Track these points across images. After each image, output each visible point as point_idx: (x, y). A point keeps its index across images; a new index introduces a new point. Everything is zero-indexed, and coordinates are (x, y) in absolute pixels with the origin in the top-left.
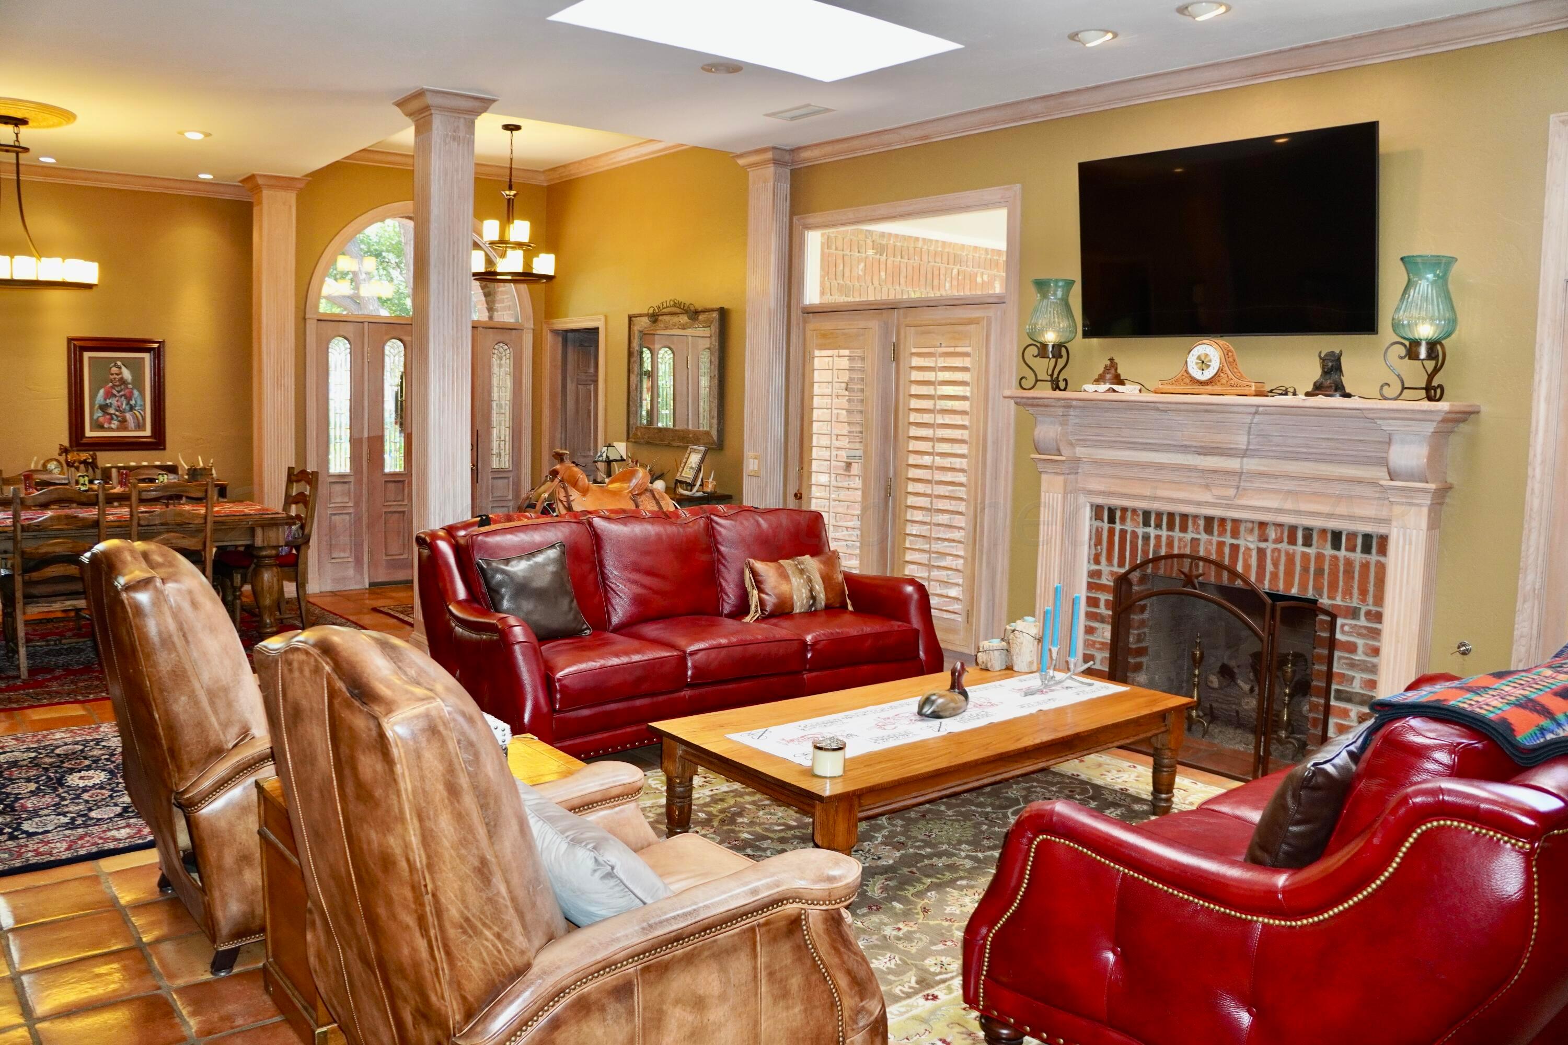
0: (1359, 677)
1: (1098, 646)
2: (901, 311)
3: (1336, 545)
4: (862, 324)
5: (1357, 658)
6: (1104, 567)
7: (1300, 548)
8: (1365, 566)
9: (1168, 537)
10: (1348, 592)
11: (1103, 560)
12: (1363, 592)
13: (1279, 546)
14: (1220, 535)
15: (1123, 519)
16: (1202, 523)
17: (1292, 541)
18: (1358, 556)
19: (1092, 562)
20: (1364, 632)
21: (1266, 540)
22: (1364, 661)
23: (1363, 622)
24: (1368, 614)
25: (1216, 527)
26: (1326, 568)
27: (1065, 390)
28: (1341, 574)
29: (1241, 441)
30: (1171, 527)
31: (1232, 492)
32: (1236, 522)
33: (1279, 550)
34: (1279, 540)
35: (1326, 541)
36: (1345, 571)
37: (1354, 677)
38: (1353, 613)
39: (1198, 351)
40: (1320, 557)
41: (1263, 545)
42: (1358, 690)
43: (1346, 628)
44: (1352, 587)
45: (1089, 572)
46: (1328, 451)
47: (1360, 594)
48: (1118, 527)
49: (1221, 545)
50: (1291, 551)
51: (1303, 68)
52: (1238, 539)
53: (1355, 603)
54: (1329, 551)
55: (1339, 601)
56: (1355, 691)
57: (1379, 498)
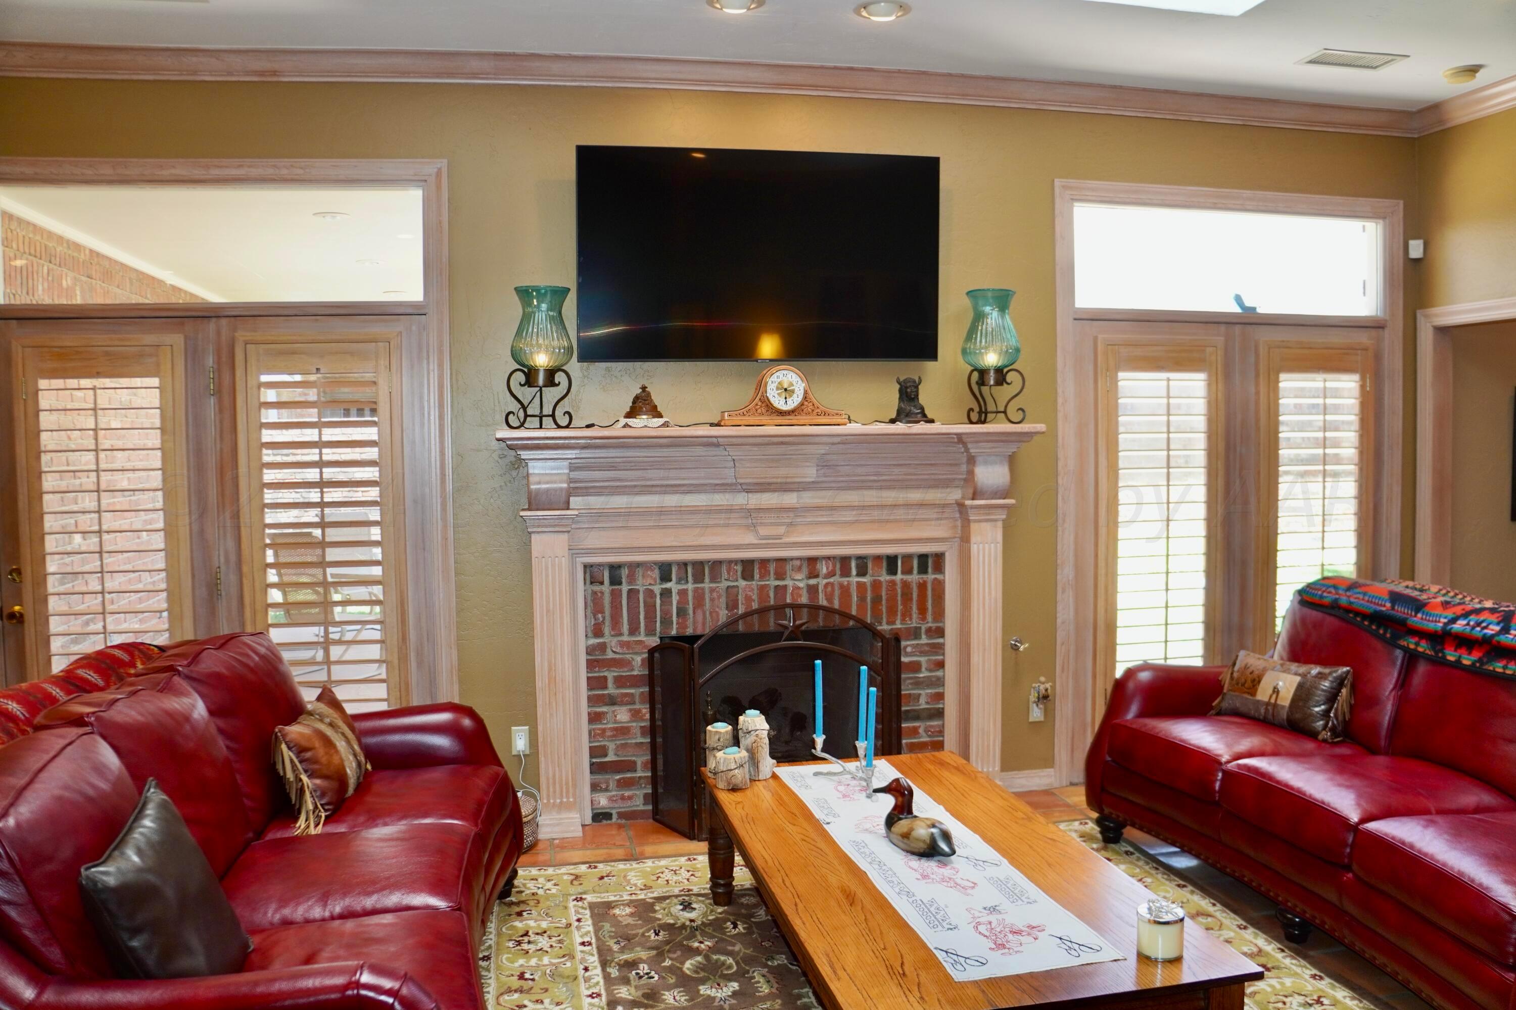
0: (924, 694)
1: (609, 733)
2: (224, 322)
3: (892, 570)
4: (150, 339)
5: (921, 675)
6: (608, 638)
7: (854, 579)
8: (922, 586)
9: (696, 590)
10: (906, 614)
11: (607, 630)
12: (922, 611)
13: (831, 580)
14: (762, 577)
15: (632, 579)
16: (739, 568)
17: (846, 573)
18: (914, 578)
19: (590, 634)
20: (927, 648)
21: (817, 576)
22: (928, 677)
23: (924, 640)
24: (929, 631)
25: (756, 571)
26: (884, 593)
27: (567, 427)
28: (899, 598)
29: (810, 473)
30: (699, 578)
31: (781, 530)
32: (781, 561)
33: (832, 584)
34: (831, 574)
35: (881, 568)
36: (902, 595)
37: (919, 695)
38: (915, 633)
39: (778, 377)
40: (876, 585)
41: (813, 582)
42: (924, 706)
43: (909, 649)
44: (911, 608)
45: (587, 648)
46: (900, 477)
47: (920, 614)
48: (625, 588)
49: (762, 589)
50: (846, 583)
51: (838, 89)
52: (784, 579)
53: (914, 622)
54: (885, 577)
55: (898, 625)
56: (921, 707)
57: (937, 519)
